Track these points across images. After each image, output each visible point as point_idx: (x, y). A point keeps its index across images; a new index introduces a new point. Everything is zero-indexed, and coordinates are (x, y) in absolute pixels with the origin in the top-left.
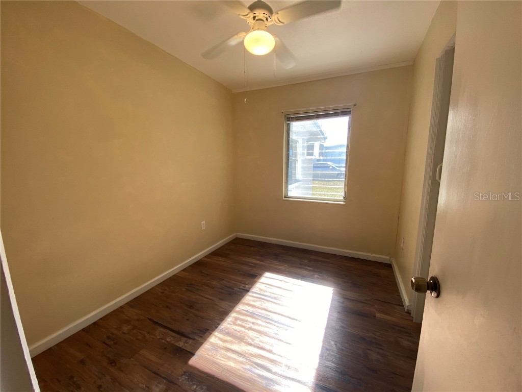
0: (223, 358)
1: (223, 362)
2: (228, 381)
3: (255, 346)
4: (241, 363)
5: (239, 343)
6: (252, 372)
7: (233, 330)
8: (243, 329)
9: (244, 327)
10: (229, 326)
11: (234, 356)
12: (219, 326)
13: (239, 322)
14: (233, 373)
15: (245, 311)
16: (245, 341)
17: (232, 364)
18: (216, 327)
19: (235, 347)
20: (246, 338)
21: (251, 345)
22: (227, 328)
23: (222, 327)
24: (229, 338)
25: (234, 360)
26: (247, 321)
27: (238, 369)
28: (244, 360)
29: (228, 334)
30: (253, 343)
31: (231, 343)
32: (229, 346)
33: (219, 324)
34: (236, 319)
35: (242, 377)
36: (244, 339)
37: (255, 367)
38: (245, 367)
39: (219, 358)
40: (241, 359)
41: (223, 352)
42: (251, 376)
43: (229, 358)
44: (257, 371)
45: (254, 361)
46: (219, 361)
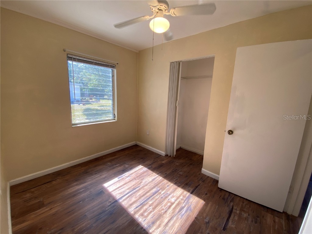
0: (172, 229)
1: (175, 230)
2: (187, 228)
3: (168, 210)
4: (177, 219)
5: (163, 217)
6: (184, 215)
7: (152, 219)
8: (153, 213)
9: (151, 212)
10: (146, 221)
11: (172, 222)
12: (144, 228)
13: (146, 214)
14: (183, 225)
15: (136, 208)
16: (162, 214)
17: (177, 225)
18: (145, 230)
19: (166, 221)
20: (160, 213)
21: (166, 212)
22: (147, 223)
23: (145, 226)
24: (158, 223)
25: (175, 223)
26: (147, 209)
27: (181, 221)
28: (176, 217)
29: (153, 223)
30: (165, 210)
31: (162, 222)
32: (164, 224)
33: (142, 228)
34: (142, 215)
35: (186, 221)
36: (161, 214)
37: (181, 213)
38: (180, 217)
39: (172, 231)
40: (175, 218)
41: (167, 228)
42: (185, 216)
43: (173, 225)
44: (183, 212)
45: (177, 212)
46: (174, 232)
